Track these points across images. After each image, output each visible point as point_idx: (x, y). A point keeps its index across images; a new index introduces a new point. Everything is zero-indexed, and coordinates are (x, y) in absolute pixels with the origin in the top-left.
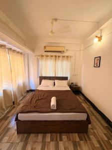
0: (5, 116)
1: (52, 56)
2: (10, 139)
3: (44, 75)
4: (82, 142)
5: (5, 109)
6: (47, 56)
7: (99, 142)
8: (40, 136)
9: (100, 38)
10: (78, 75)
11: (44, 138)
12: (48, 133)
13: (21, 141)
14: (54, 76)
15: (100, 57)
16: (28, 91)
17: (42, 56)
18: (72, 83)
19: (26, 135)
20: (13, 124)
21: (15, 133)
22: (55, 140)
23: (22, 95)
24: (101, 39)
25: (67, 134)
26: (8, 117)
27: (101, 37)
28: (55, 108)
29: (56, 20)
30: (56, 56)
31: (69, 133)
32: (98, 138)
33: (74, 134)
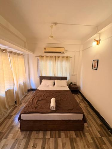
0: (8, 115)
1: (51, 57)
2: (14, 136)
3: (44, 75)
4: (78, 139)
5: (8, 109)
6: (47, 57)
7: (93, 139)
8: (41, 134)
9: (98, 42)
10: (77, 75)
11: (44, 135)
12: (48, 131)
13: (24, 138)
14: (54, 76)
15: (98, 60)
16: (29, 91)
17: (42, 57)
18: (71, 83)
19: (28, 132)
20: (17, 122)
21: (18, 130)
22: (54, 136)
23: (23, 94)
24: (100, 43)
25: (65, 131)
26: (12, 116)
27: (100, 40)
28: (54, 109)
29: (56, 24)
30: (55, 57)
31: (67, 130)
32: (92, 135)
33: (71, 132)
